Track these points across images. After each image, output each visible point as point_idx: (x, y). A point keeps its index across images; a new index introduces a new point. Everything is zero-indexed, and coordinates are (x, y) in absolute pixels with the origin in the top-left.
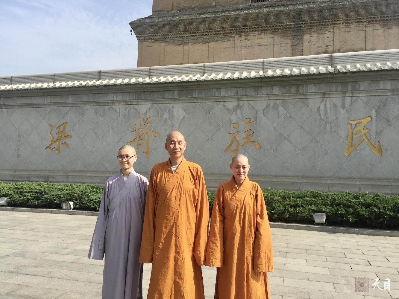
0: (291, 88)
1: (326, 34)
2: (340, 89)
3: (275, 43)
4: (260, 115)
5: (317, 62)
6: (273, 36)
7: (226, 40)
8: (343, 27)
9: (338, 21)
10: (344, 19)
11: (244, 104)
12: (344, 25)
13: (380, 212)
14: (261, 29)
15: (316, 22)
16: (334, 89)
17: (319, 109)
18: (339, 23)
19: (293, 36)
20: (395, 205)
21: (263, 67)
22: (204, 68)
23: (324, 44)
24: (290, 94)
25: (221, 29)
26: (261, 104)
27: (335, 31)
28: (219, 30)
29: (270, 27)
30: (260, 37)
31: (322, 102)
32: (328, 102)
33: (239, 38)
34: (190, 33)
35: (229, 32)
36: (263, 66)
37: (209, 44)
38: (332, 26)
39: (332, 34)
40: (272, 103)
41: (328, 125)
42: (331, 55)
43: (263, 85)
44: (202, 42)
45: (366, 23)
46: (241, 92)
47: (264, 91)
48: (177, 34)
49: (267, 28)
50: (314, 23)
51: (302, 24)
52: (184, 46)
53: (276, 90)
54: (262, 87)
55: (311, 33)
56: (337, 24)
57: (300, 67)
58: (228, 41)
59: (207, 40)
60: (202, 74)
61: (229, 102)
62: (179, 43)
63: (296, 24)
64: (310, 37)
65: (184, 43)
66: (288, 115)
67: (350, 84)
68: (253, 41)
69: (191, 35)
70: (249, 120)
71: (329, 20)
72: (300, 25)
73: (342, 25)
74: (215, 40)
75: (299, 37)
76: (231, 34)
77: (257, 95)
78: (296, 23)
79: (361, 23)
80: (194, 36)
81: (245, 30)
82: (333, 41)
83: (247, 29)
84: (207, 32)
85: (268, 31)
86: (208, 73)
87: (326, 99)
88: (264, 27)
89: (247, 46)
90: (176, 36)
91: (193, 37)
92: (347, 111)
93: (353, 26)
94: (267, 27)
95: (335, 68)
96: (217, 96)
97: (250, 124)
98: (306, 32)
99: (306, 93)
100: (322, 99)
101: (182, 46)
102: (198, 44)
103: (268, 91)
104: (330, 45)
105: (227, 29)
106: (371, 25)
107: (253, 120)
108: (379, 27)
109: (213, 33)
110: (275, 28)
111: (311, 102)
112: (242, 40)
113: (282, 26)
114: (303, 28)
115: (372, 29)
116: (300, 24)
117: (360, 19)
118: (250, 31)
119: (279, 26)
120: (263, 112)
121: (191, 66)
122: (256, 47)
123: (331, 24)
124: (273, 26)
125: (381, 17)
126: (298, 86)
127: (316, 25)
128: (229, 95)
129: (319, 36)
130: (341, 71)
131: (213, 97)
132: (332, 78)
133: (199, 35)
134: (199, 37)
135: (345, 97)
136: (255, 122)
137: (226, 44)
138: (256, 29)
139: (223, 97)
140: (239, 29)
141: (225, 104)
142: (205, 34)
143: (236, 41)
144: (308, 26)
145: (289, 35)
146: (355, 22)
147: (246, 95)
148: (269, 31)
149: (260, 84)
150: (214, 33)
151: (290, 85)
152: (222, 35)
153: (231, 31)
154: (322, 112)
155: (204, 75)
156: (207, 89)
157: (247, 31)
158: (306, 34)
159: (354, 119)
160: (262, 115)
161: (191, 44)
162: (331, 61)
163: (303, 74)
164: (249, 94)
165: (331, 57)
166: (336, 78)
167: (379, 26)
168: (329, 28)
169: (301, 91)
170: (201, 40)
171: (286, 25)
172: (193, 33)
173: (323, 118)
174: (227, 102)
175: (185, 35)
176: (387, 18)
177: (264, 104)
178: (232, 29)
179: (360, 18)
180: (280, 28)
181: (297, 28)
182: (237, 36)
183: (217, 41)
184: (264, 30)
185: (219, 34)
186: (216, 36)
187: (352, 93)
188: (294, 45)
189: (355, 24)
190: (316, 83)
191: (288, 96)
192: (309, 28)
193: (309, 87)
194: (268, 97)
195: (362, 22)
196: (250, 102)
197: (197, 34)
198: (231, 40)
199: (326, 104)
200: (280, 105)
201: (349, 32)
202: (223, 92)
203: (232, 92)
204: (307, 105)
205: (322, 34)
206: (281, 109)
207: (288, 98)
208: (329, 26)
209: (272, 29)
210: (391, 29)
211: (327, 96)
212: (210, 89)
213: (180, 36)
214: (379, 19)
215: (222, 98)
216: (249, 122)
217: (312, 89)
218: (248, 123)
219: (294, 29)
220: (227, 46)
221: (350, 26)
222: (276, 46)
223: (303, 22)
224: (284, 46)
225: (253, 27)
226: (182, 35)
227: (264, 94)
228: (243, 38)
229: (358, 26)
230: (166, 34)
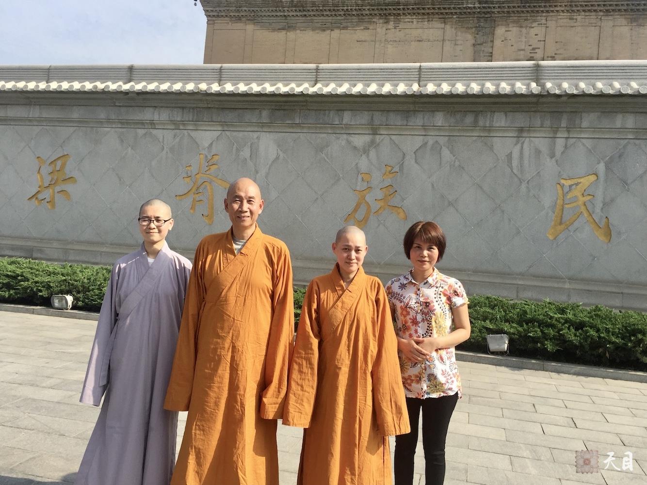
0: (465, 116)
1: (533, 27)
2: (548, 123)
3: (446, 38)
4: (410, 161)
5: (512, 75)
6: (442, 25)
7: (362, 28)
8: (563, 19)
9: (555, 6)
10: (566, 4)
11: (383, 139)
12: (565, 14)
13: (599, 337)
14: (423, 11)
15: (518, 7)
16: (538, 122)
17: (510, 156)
18: (557, 11)
19: (476, 27)
20: (626, 327)
21: (420, 77)
22: (317, 72)
23: (529, 45)
24: (463, 126)
25: (354, 8)
26: (411, 142)
27: (549, 23)
28: (349, 8)
29: (439, 8)
30: (420, 25)
31: (516, 145)
32: (526, 146)
33: (385, 25)
34: (300, 10)
35: (368, 12)
36: (419, 74)
37: (332, 32)
38: (544, 14)
39: (544, 29)
40: (431, 141)
41: (523, 187)
42: (538, 64)
43: (417, 109)
44: (319, 28)
45: (602, 14)
46: (378, 118)
47: (418, 120)
48: (276, 10)
49: (432, 11)
50: (514, 7)
51: (494, 7)
52: (288, 33)
53: (439, 119)
54: (415, 111)
55: (509, 25)
56: (552, 11)
57: (484, 82)
58: (364, 29)
59: (328, 25)
60: (313, 83)
61: (357, 136)
62: (280, 27)
63: (484, 7)
64: (506, 31)
65: (289, 27)
66: (457, 163)
67: (565, 116)
68: (407, 31)
69: (301, 13)
70: (390, 168)
71: (540, 4)
72: (489, 10)
73: (562, 14)
74: (342, 26)
75: (487, 30)
76: (370, 17)
77: (407, 125)
78: (483, 5)
79: (593, 14)
80: (305, 15)
81: (395, 12)
82: (545, 41)
83: (399, 9)
84: (329, 10)
85: (435, 16)
86: (322, 82)
87: (524, 139)
88: (429, 8)
89: (397, 39)
90: (273, 14)
91: (304, 18)
92: (557, 161)
93: (579, 18)
94: (434, 9)
95: (543, 86)
96: (336, 123)
97: (391, 176)
98: (500, 23)
99: (490, 127)
100: (516, 139)
101: (284, 32)
102: (313, 30)
103: (425, 119)
104: (539, 48)
105: (364, 8)
106: (610, 18)
107: (396, 169)
108: (624, 22)
109: (340, 13)
110: (447, 11)
111: (497, 143)
112: (390, 29)
113: (459, 8)
114: (496, 15)
115: (611, 23)
116: (489, 7)
117: (592, 5)
118: (404, 14)
119: (454, 8)
120: (414, 155)
121: (294, 68)
122: (413, 43)
123: (542, 11)
124: (444, 8)
125: (627, 5)
126: (477, 114)
127: (518, 11)
128: (358, 123)
129: (521, 31)
130: (552, 92)
131: (329, 124)
132: (537, 103)
133: (314, 15)
134: (315, 18)
135: (555, 137)
136: (399, 174)
137: (360, 34)
138: (415, 11)
139: (348, 126)
140: (386, 9)
141: (351, 138)
142: (325, 13)
143: (379, 30)
144: (503, 12)
145: (470, 25)
146: (584, 11)
147: (386, 125)
148: (437, 16)
149: (412, 107)
150: (342, 13)
151: (464, 111)
152: (354, 18)
153: (372, 12)
154: (515, 163)
155: (316, 84)
156: (320, 110)
157: (399, 14)
158: (499, 25)
159: (569, 177)
160: (413, 162)
161: (301, 30)
162: (537, 74)
163: (487, 93)
164: (392, 124)
165: (538, 66)
166: (543, 103)
167: (624, 20)
168: (539, 18)
169: (481, 123)
170: (319, 25)
171: (466, 8)
172: (304, 10)
173: (515, 171)
174: (352, 135)
175: (291, 14)
176: (638, 8)
177: (418, 141)
178: (373, 8)
179: (593, 3)
180: (456, 13)
181: (486, 14)
182: (381, 21)
183: (345, 28)
184: (428, 13)
185: (349, 15)
186: (344, 19)
187: (568, 132)
188: (479, 44)
189: (583, 13)
190: (508, 111)
191: (459, 130)
192: (506, 15)
193: (495, 117)
194: (425, 130)
195: (595, 11)
196: (393, 137)
197: (312, 13)
198: (371, 27)
199: (522, 147)
200: (444, 146)
201: (573, 27)
202: (347, 117)
203: (363, 118)
204: (491, 148)
205: (526, 27)
206: (446, 152)
207: (458, 135)
208: (540, 14)
209: (442, 13)
210: (643, 26)
211: (525, 134)
212: (326, 110)
213: (282, 14)
214: (625, 8)
215: (346, 128)
216: (390, 172)
217: (500, 120)
218: (387, 173)
219: (479, 15)
220: (363, 39)
221: (575, 17)
222: (447, 43)
223: (497, 4)
224: (461, 45)
225: (409, 7)
226: (286, 14)
227: (419, 124)
228: (391, 25)
229: (588, 17)
230: (257, 9)
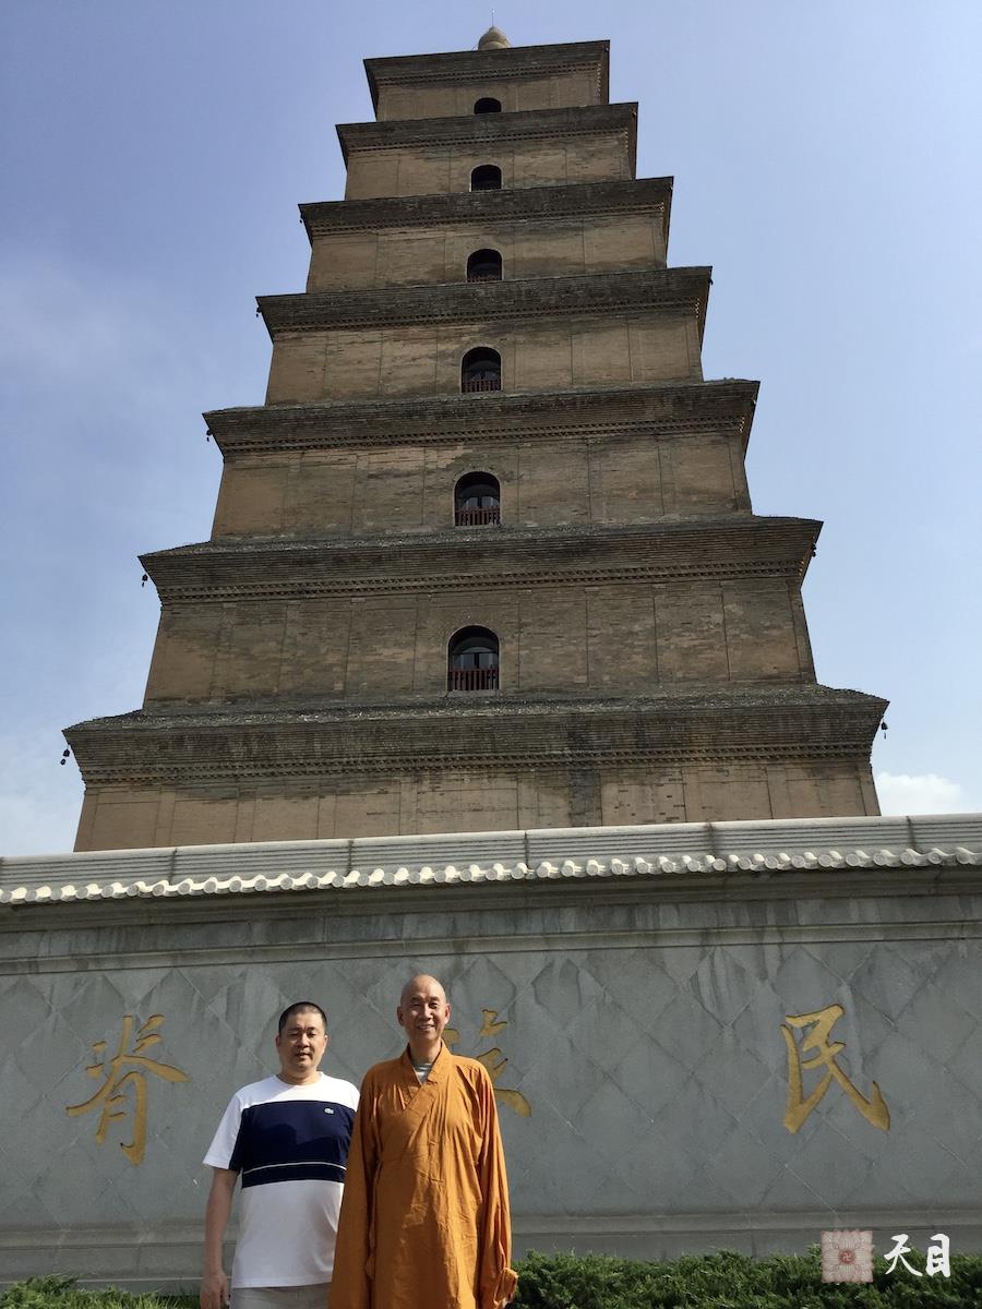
0: (613, 914)
1: (662, 785)
2: (746, 919)
3: (522, 804)
4: (525, 997)
5: (676, 843)
6: (514, 785)
7: (376, 791)
8: (707, 771)
9: (691, 752)
11: (474, 963)
12: (708, 764)
13: (923, 1298)
14: (478, 763)
15: (634, 753)
16: (730, 919)
17: (695, 980)
18: (696, 759)
19: (570, 786)
20: (962, 1274)
21: (526, 853)
23: (660, 814)
24: (611, 931)
25: (360, 759)
26: (525, 965)
27: (686, 779)
28: (352, 759)
29: (505, 758)
30: (475, 784)
31: (701, 959)
32: (717, 959)
33: (415, 786)
34: (263, 766)
35: (385, 766)
38: (677, 764)
39: (679, 787)
40: (559, 960)
41: (728, 1032)
42: (711, 827)
43: (530, 904)
45: (764, 762)
46: (465, 924)
47: (535, 924)
48: (219, 767)
49: (495, 762)
50: (625, 754)
51: (595, 755)
52: (241, 804)
53: (570, 920)
54: (527, 909)
55: (622, 782)
56: (687, 760)
58: (379, 793)
59: (314, 789)
60: (344, 870)
61: (428, 959)
62: (226, 795)
63: (579, 755)
64: (620, 791)
65: (241, 794)
66: (609, 999)
67: (770, 907)
68: (456, 794)
69: (264, 771)
70: (490, 1016)
71: (668, 749)
72: (588, 759)
73: (703, 764)
74: (339, 789)
75: (589, 791)
76: (390, 773)
77: (515, 934)
78: (577, 752)
79: (753, 762)
80: (273, 774)
81: (431, 765)
82: (684, 805)
83: (438, 760)
84: (316, 765)
85: (499, 770)
86: (361, 868)
87: (713, 948)
88: (488, 758)
89: (439, 809)
90: (213, 772)
91: (269, 779)
92: (772, 985)
93: (731, 769)
94: (496, 758)
95: (726, 859)
96: (390, 938)
97: (495, 1029)
98: (609, 779)
99: (655, 930)
100: (700, 949)
101: (232, 803)
102: (286, 798)
103: (546, 921)
104: (677, 818)
105: (377, 758)
106: (780, 768)
107: (503, 1016)
108: (802, 774)
109: (335, 768)
110: (517, 761)
111: (671, 957)
112: (424, 793)
113: (539, 757)
114: (600, 767)
115: (782, 777)
116: (587, 755)
118: (447, 767)
119: (530, 757)
120: (532, 990)
121: (309, 846)
123: (673, 760)
124: (514, 757)
125: (802, 748)
126: (632, 907)
127: (633, 760)
128: (430, 935)
129: (643, 791)
130: (744, 868)
131: (378, 941)
132: (723, 887)
133: (289, 773)
134: (291, 777)
135: (762, 944)
136: (509, 1024)
137: (374, 801)
138: (466, 763)
139: (412, 942)
140: (415, 761)
141: (417, 963)
142: (309, 769)
143: (405, 795)
144: (611, 762)
145: (559, 784)
147: (480, 936)
148: (504, 770)
149: (521, 902)
150: (339, 768)
151: (610, 905)
152: (362, 775)
153: (391, 765)
154: (706, 991)
155: (349, 872)
156: (360, 916)
157: (439, 767)
158: (607, 782)
159: (798, 1012)
160: (532, 1001)
161: (264, 799)
162: (712, 841)
163: (643, 873)
164: (490, 932)
165: (711, 830)
166: (734, 887)
167: (801, 771)
168: (670, 769)
169: (639, 924)
170: (297, 789)
171: (549, 756)
173: (708, 1007)
174: (421, 959)
175: (246, 772)
176: (818, 752)
177: (537, 962)
178: (393, 758)
179: (748, 746)
180: (534, 764)
181: (582, 765)
182: (408, 779)
183: (346, 792)
184: (488, 766)
185: (352, 770)
186: (344, 778)
187: (781, 933)
188: (579, 814)
189: (731, 762)
191: (604, 938)
192: (615, 766)
193: (661, 914)
194: (547, 940)
195: (754, 758)
196: (493, 958)
197: (285, 770)
198: (391, 790)
199: (712, 964)
200: (582, 967)
201: (724, 783)
202: (410, 926)
203: (439, 926)
204: (663, 968)
205: (652, 784)
206: (586, 979)
207: (604, 946)
208: (669, 765)
209: (511, 765)
210: (833, 779)
211: (713, 941)
212: (371, 916)
213: (229, 772)
215: (407, 945)
216: (492, 1024)
217: (669, 918)
218: (487, 1025)
219: (573, 767)
220: (379, 810)
221: (725, 768)
222: (525, 813)
224: (548, 813)
225: (454, 756)
226: (236, 772)
227: (536, 931)
228: (426, 785)
229: (746, 767)
230: (184, 766)
